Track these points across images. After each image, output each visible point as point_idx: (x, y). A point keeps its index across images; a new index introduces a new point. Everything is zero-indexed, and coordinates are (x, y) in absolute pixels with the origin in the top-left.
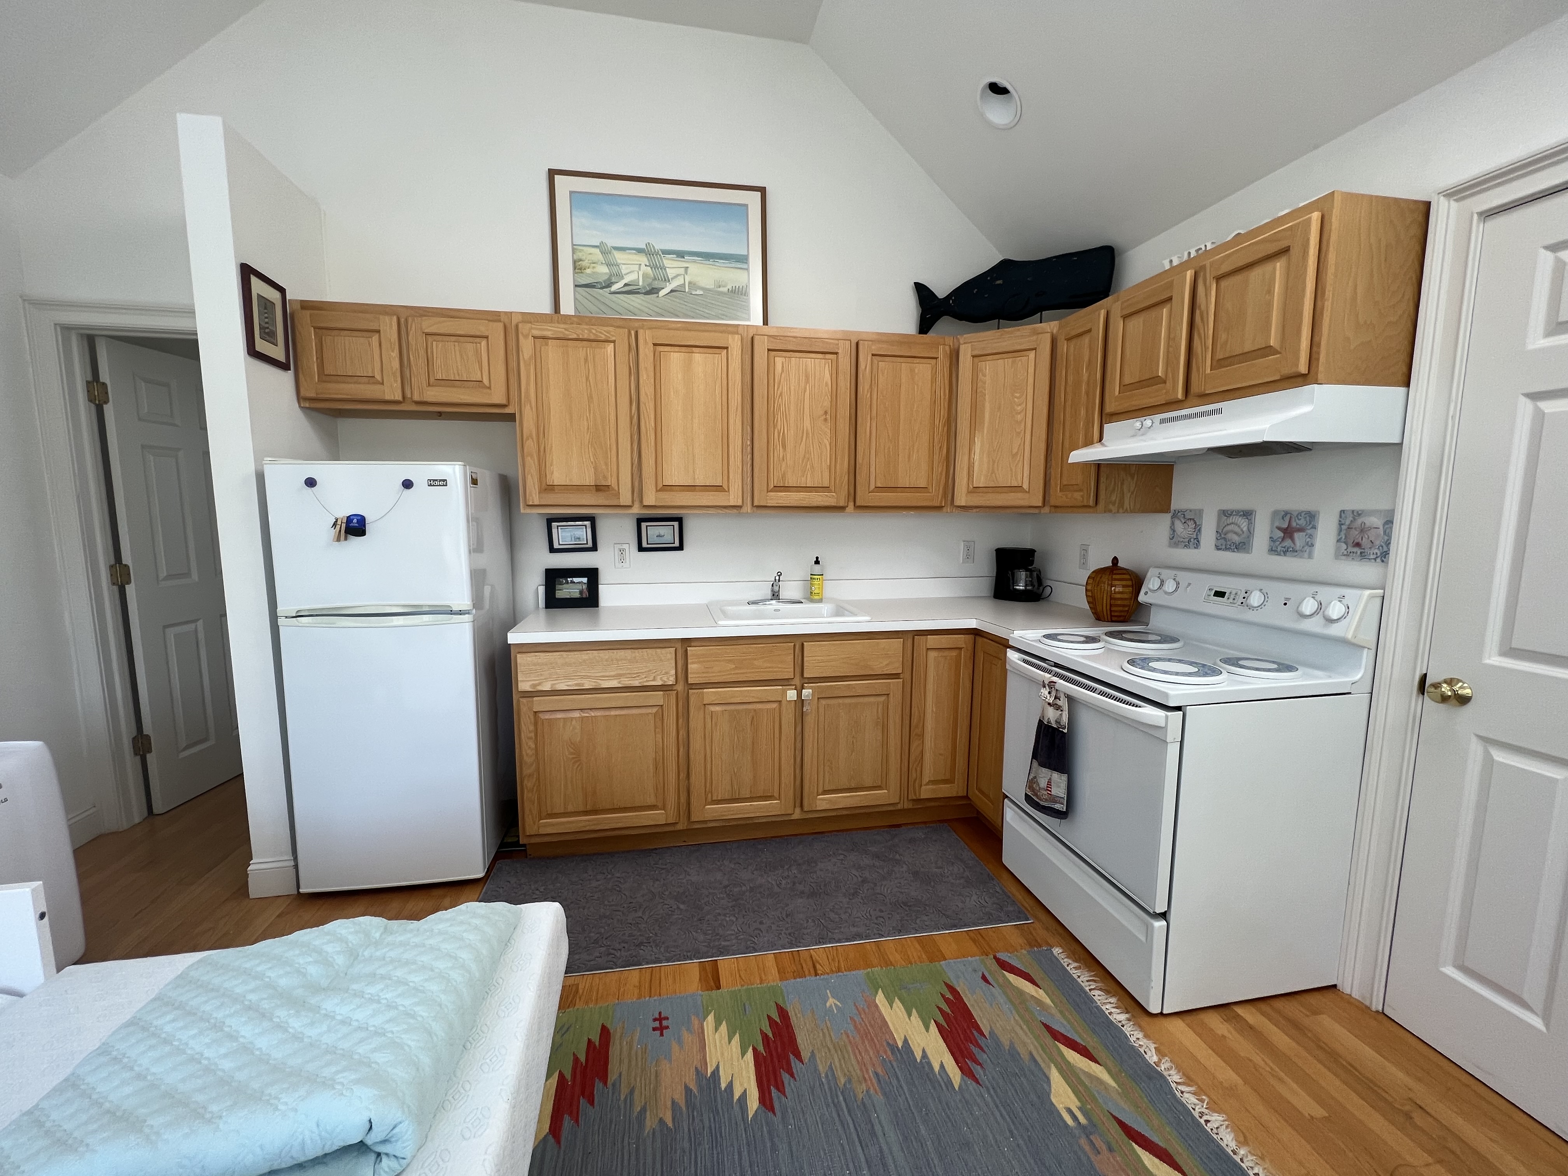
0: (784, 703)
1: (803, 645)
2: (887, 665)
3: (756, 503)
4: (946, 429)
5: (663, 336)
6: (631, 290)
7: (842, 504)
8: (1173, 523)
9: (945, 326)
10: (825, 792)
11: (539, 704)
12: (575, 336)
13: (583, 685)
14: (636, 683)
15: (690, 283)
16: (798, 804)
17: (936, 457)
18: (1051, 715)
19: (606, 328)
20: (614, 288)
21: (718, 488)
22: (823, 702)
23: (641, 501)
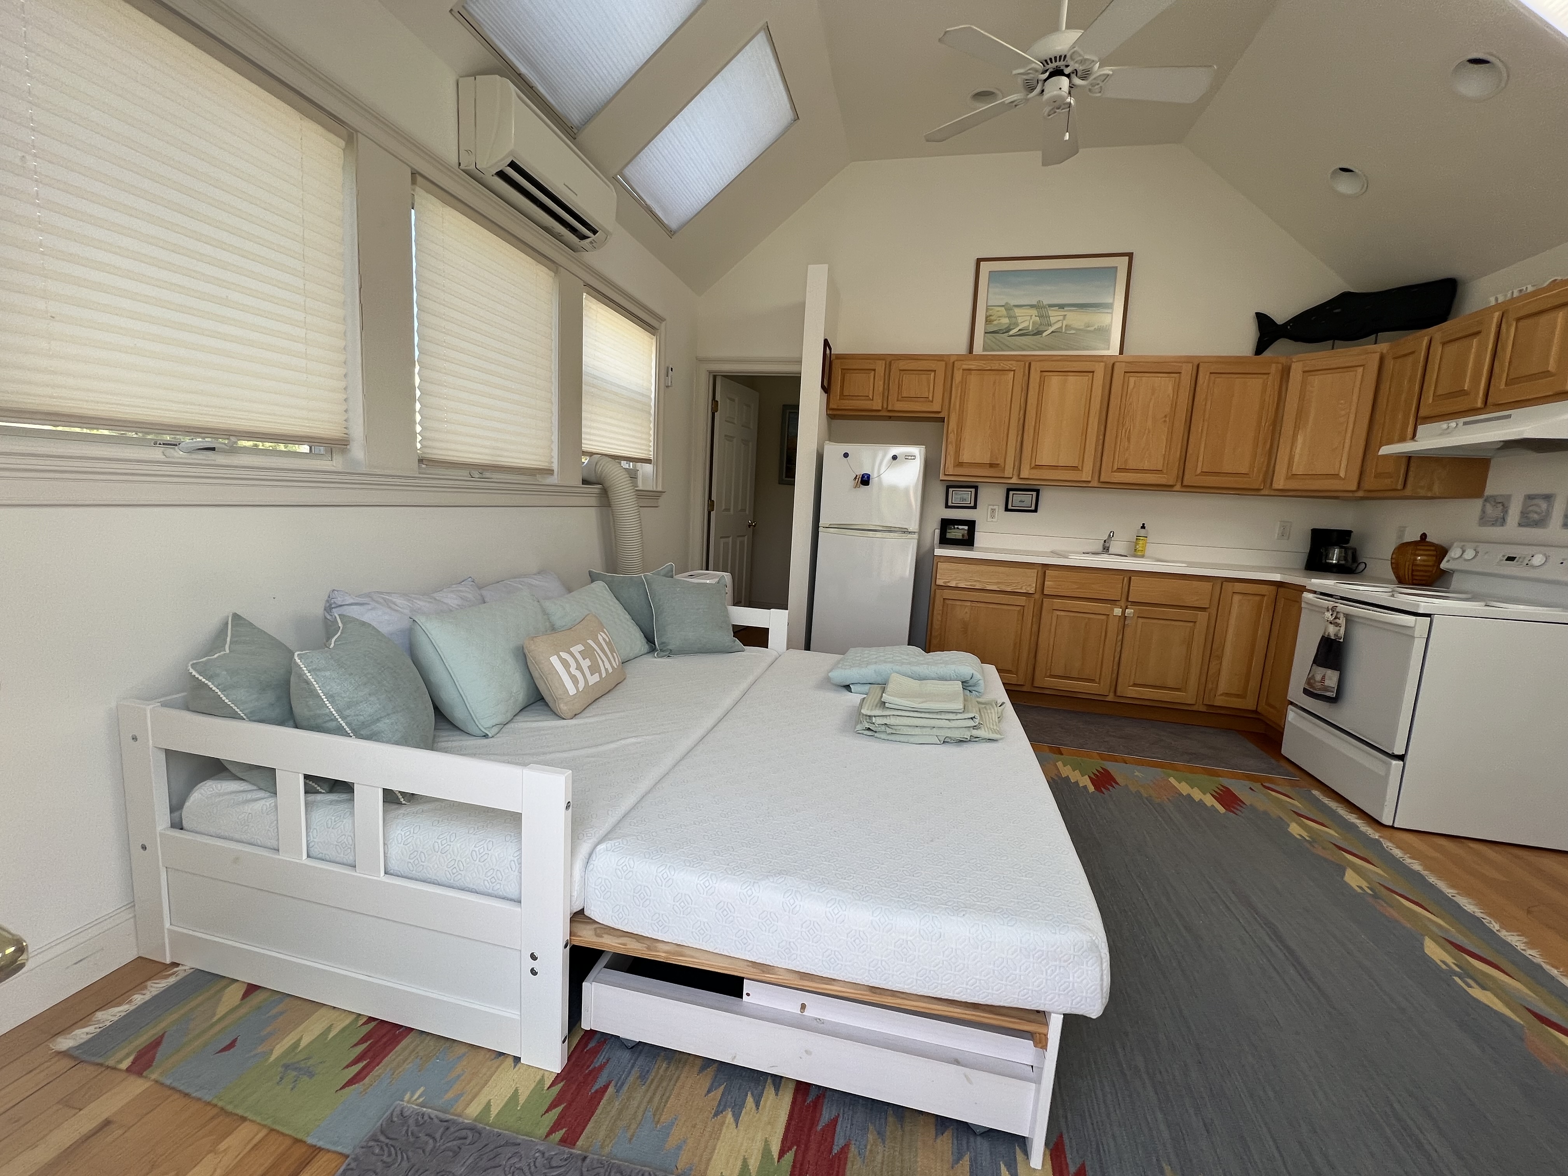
0: (1111, 617)
1: (1130, 578)
2: (1197, 600)
3: (1102, 480)
4: (1271, 428)
5: (1047, 366)
6: (1023, 333)
7: (1171, 483)
8: (1484, 506)
9: (1281, 348)
10: (1135, 685)
11: (947, 594)
12: (989, 368)
13: (975, 586)
14: (1009, 589)
15: (1066, 326)
16: (1113, 689)
17: (1259, 450)
18: (1332, 630)
19: (1010, 362)
20: (1011, 333)
21: (1075, 468)
22: (1141, 620)
23: (1019, 475)
